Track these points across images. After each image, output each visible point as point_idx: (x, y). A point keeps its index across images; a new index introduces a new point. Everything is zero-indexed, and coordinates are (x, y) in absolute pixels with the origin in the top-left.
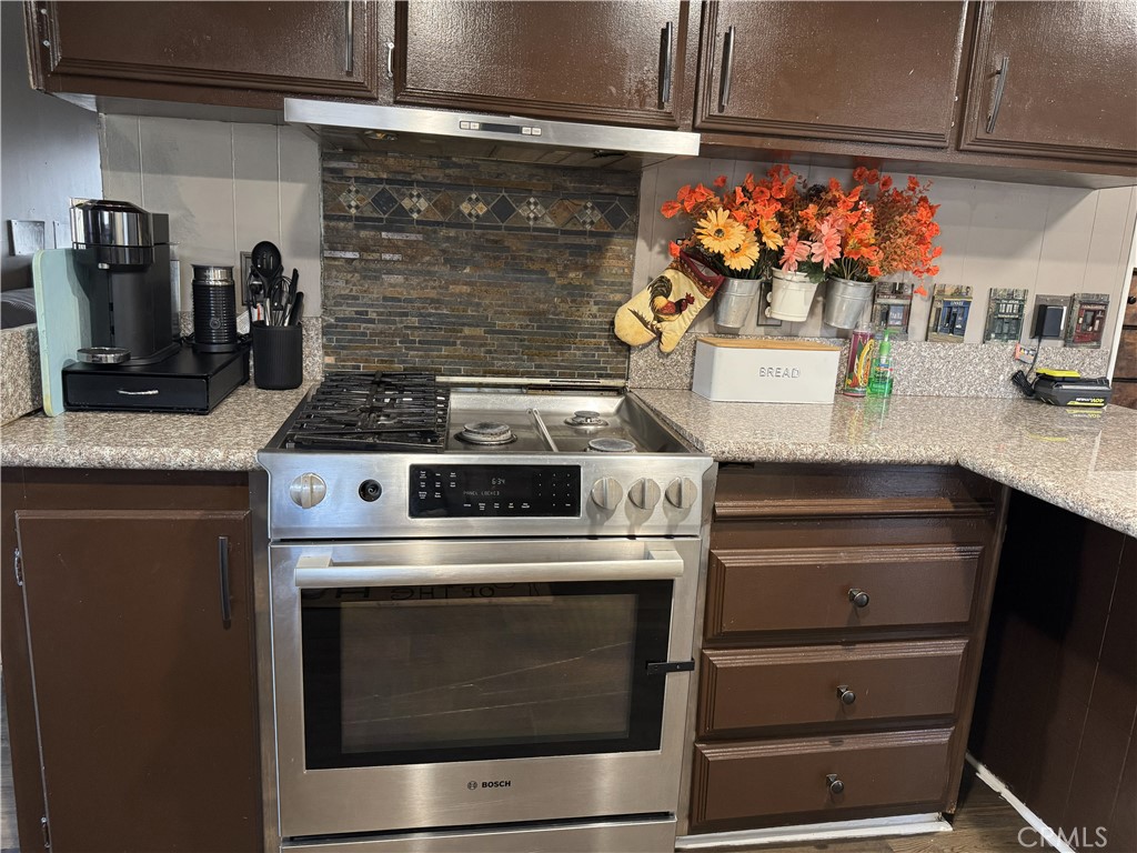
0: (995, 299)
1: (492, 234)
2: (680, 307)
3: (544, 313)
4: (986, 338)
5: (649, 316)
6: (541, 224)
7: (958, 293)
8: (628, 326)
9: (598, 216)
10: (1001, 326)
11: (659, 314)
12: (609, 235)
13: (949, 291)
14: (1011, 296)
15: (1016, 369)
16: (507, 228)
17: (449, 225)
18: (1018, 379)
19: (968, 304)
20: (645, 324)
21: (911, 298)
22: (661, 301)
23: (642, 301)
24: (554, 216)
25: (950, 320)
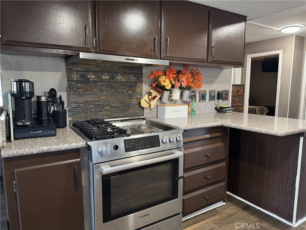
0: (210, 92)
1: (110, 83)
2: (154, 98)
3: (124, 102)
4: (209, 100)
5: (148, 101)
6: (122, 80)
7: (204, 91)
8: (144, 104)
9: (134, 78)
10: (212, 98)
11: (150, 100)
12: (137, 82)
13: (202, 91)
14: (213, 91)
15: (215, 106)
16: (114, 82)
17: (100, 82)
18: (216, 108)
19: (206, 93)
20: (147, 102)
21: (196, 93)
22: (150, 97)
23: (146, 97)
24: (124, 78)
25: (203, 97)
